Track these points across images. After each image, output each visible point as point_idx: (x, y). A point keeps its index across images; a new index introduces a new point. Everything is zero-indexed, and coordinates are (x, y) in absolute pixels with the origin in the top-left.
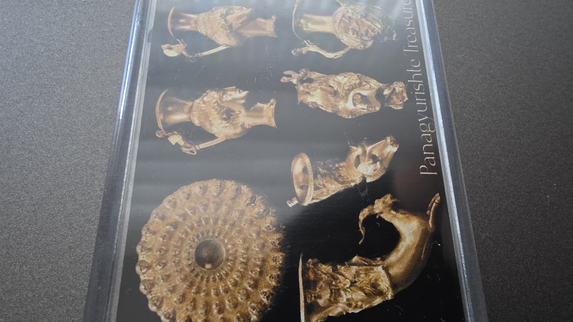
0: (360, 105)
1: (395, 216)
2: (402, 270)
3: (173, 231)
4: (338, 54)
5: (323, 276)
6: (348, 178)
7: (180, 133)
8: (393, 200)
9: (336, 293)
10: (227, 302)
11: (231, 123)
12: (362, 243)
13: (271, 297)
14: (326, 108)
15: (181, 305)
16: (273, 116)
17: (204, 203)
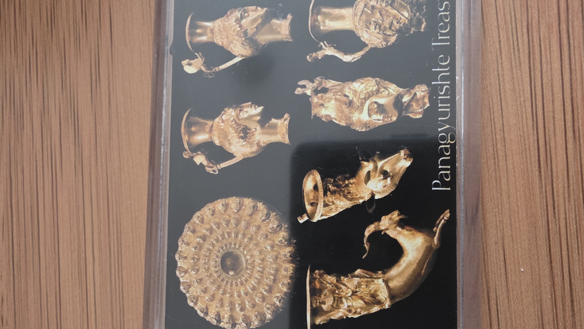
0: (375, 116)
1: (400, 233)
2: (402, 283)
3: (202, 243)
4: (357, 56)
5: (328, 285)
6: (357, 195)
7: (203, 153)
8: (400, 217)
9: (338, 300)
10: (247, 303)
11: (248, 142)
12: (365, 258)
13: (282, 301)
14: (339, 121)
15: (211, 303)
16: (286, 133)
17: (226, 219)
